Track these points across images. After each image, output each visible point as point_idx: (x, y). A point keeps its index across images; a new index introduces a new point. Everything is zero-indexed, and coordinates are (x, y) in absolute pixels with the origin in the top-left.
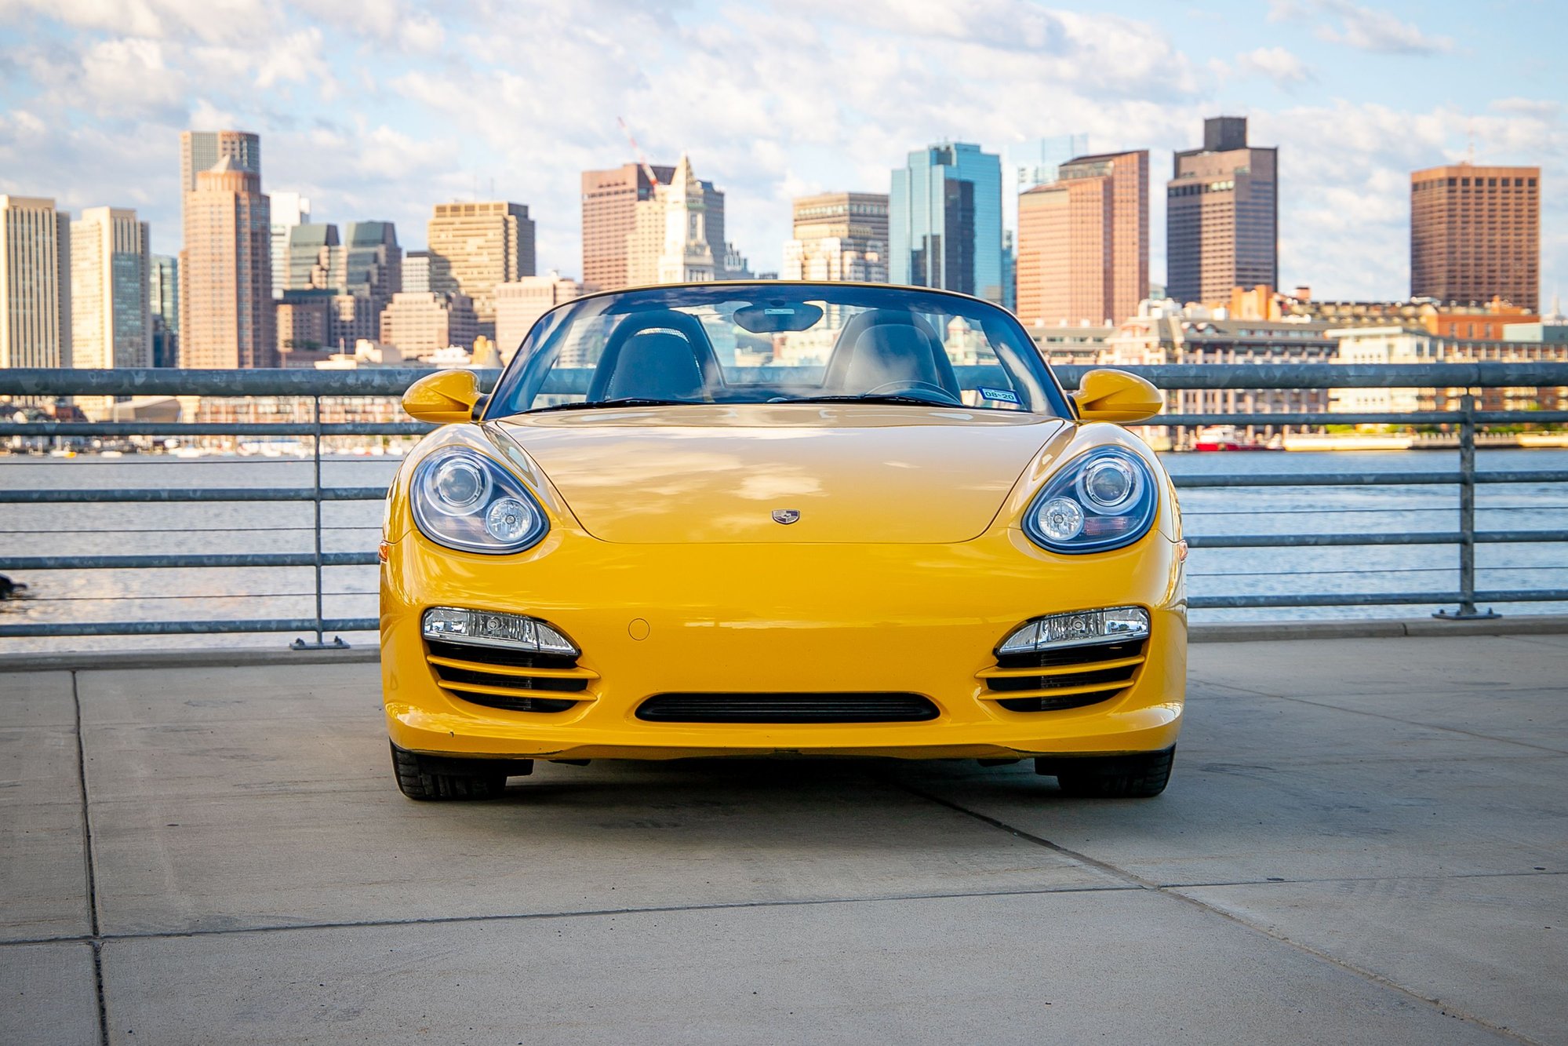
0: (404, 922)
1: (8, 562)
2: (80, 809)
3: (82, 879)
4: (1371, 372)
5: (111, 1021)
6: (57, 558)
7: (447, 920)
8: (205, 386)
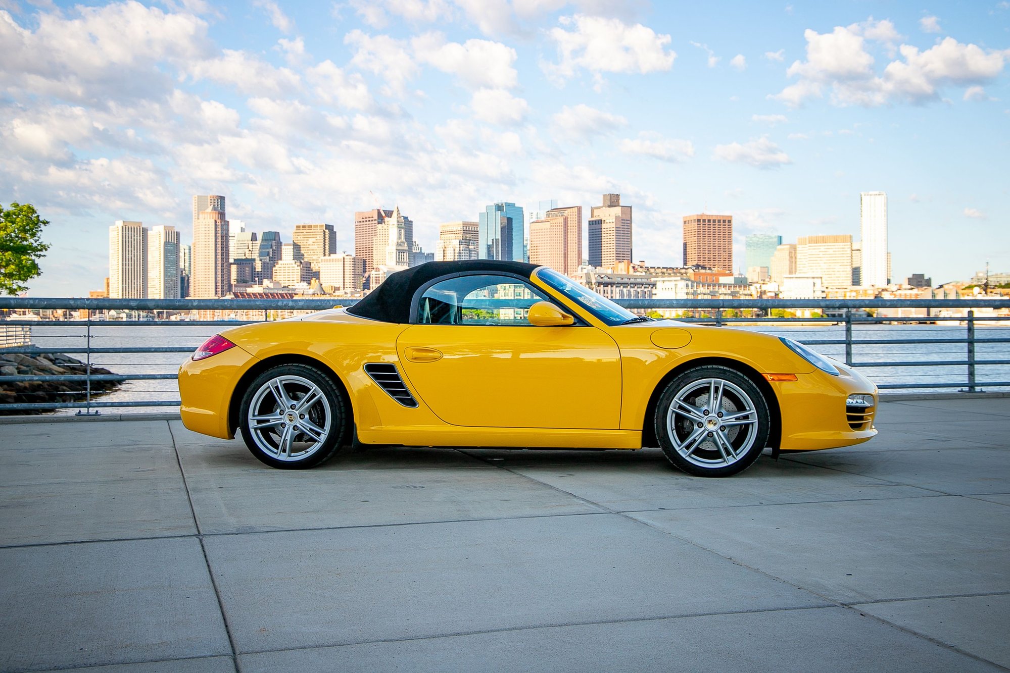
0: (321, 529)
1: (142, 376)
2: (182, 480)
3: (189, 510)
4: (682, 302)
5: (213, 571)
6: (161, 375)
7: (339, 528)
8: (222, 306)
